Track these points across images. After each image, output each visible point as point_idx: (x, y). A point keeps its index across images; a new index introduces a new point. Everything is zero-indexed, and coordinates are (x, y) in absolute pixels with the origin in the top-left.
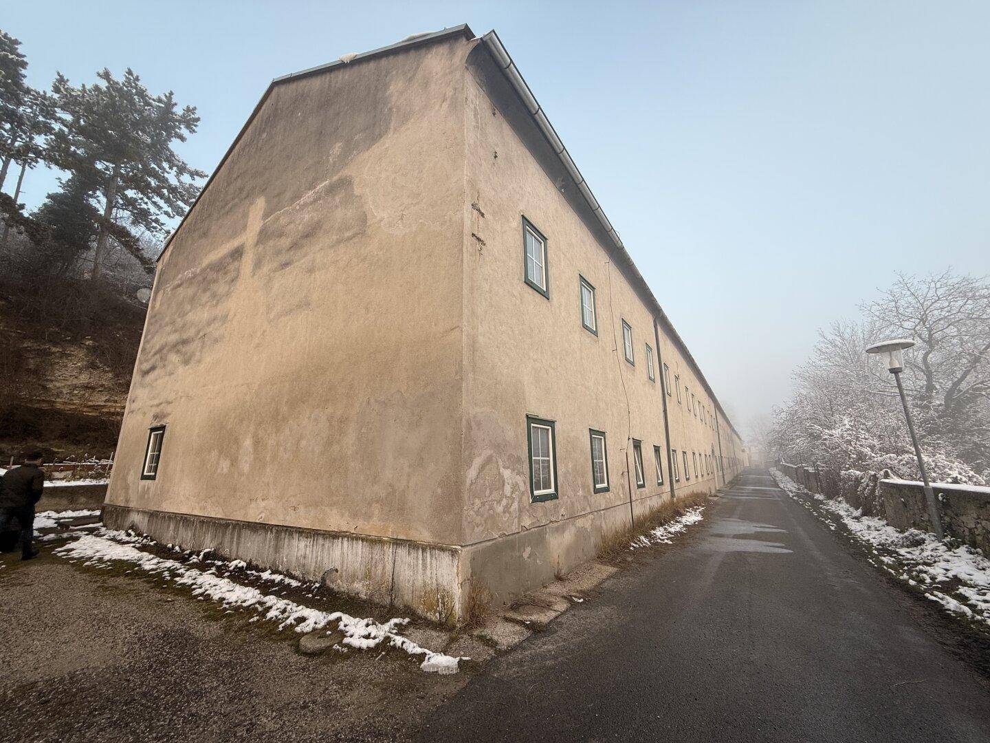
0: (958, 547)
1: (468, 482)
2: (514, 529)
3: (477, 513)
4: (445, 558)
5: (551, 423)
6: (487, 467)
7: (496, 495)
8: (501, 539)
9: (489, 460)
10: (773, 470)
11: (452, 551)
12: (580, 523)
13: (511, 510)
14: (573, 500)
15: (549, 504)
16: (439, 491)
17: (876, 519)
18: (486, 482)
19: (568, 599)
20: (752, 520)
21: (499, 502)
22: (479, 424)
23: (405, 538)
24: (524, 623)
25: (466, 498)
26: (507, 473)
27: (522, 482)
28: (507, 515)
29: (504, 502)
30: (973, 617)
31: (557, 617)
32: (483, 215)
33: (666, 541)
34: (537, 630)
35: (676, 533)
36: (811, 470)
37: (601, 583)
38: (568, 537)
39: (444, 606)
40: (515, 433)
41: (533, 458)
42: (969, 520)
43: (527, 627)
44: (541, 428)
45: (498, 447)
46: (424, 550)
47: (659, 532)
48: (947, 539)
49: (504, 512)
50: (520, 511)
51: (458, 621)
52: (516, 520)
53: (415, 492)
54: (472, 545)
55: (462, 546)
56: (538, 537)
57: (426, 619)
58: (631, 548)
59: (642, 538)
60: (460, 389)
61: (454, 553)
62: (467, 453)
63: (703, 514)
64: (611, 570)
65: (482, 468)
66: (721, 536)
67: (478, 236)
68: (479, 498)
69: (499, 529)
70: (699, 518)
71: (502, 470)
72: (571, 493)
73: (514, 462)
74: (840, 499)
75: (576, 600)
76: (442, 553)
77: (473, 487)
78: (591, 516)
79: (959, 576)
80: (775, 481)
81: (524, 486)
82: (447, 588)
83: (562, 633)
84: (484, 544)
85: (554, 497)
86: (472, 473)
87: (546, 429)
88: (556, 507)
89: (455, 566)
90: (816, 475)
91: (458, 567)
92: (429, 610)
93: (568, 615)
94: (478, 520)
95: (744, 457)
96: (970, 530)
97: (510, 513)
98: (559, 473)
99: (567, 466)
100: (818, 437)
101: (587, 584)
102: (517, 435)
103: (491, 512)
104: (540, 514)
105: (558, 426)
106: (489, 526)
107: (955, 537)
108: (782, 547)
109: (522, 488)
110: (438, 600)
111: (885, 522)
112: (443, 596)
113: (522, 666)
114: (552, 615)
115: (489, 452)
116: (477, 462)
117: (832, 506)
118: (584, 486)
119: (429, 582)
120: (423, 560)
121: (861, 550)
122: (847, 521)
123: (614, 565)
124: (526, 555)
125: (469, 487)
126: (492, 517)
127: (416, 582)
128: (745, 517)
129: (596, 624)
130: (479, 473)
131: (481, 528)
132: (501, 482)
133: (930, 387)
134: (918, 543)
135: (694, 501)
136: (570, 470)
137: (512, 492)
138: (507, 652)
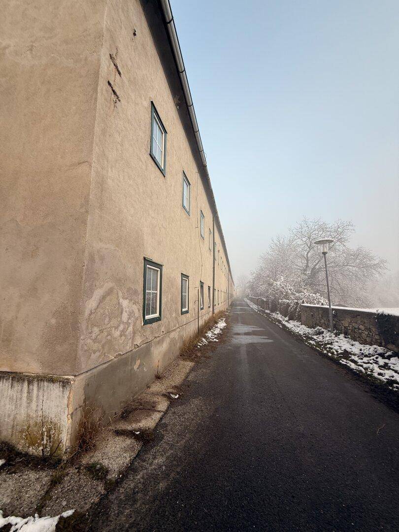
0: (339, 335)
1: (87, 313)
2: (128, 348)
3: (95, 340)
4: (55, 390)
5: (160, 266)
6: (108, 298)
7: (114, 322)
8: (116, 359)
9: (110, 292)
10: (246, 299)
11: (63, 382)
12: (172, 335)
13: (127, 333)
14: (170, 320)
15: (155, 325)
16: (53, 321)
17: (296, 321)
18: (106, 311)
19: (167, 396)
20: (247, 324)
21: (117, 328)
22: (102, 259)
23: (8, 370)
24: (134, 434)
25: (84, 327)
26: (125, 303)
27: (137, 310)
28: (123, 338)
29: (121, 327)
30: (366, 373)
31: (161, 419)
32: (120, 73)
33: (215, 340)
34: (146, 439)
35: (218, 334)
36: (265, 300)
37: (187, 377)
38: (165, 346)
39: (50, 439)
40: (135, 271)
41: (147, 291)
42: (345, 323)
43: (137, 438)
44: (153, 269)
45: (119, 281)
46: (30, 382)
47: (209, 334)
48: (335, 332)
49: (121, 336)
50: (134, 333)
51: (66, 453)
52: (130, 341)
53: (25, 323)
54: (87, 372)
55: (75, 376)
56: (145, 352)
57: (27, 454)
58: (199, 347)
59: (203, 339)
60: (84, 222)
61: (65, 383)
62: (88, 284)
63: (226, 322)
64: (190, 364)
65: (103, 298)
66: (238, 334)
67: (114, 89)
68: (98, 326)
69: (116, 351)
70: (225, 324)
71: (121, 300)
72: (168, 316)
73: (131, 294)
74: (278, 312)
75: (173, 396)
76: (51, 385)
77: (92, 316)
78: (178, 330)
79: (347, 349)
80: (247, 304)
81: (138, 313)
82: (55, 420)
83: (168, 437)
84: (98, 368)
85: (158, 319)
86: (91, 304)
87: (156, 270)
88: (159, 326)
89: (66, 397)
90: (267, 302)
91: (69, 398)
92: (32, 444)
93: (170, 414)
94: (96, 346)
95: (234, 293)
96: (345, 327)
97: (125, 336)
98: (163, 302)
99: (167, 297)
100: (272, 285)
101: (177, 379)
102: (135, 273)
103: (109, 337)
104: (148, 333)
105: (164, 268)
106: (106, 350)
107: (338, 330)
108: (268, 339)
109: (137, 314)
110: (42, 434)
111: (300, 323)
112: (49, 428)
113: (135, 501)
114: (157, 416)
115: (110, 285)
116: (98, 293)
117: (274, 315)
118: (176, 311)
119: (34, 416)
120: (28, 392)
121: (298, 338)
122: (284, 322)
123: (192, 360)
124: (135, 367)
125: (87, 317)
126: (110, 342)
127: (18, 416)
128: (245, 323)
129: (193, 420)
130: (99, 303)
131: (98, 354)
132: (120, 310)
133: (307, 266)
134: (320, 333)
135: (221, 315)
136: (169, 300)
137: (129, 319)
138: (118, 483)
